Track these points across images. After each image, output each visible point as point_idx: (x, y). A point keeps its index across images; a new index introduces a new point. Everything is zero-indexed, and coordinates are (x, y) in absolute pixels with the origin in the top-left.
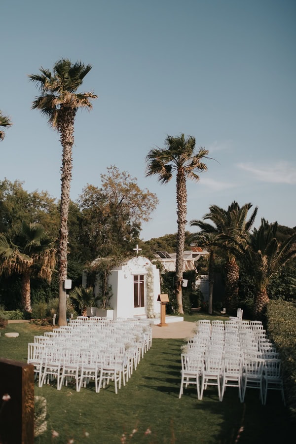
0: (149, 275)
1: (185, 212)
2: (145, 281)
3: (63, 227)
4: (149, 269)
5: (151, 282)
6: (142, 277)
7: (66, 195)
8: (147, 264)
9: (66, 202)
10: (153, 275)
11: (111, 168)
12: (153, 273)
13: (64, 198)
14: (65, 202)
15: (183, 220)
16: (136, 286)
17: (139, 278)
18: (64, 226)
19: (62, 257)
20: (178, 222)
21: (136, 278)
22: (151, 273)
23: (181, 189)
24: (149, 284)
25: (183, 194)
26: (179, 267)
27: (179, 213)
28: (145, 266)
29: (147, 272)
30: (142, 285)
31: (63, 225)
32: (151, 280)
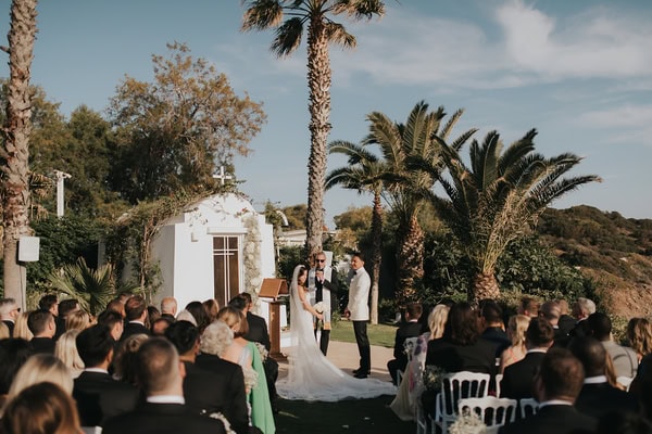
0: (250, 237)
1: (327, 106)
2: (240, 250)
3: (16, 95)
4: (251, 224)
5: (256, 253)
6: (233, 242)
7: (23, 9)
8: (245, 211)
9: (25, 28)
10: (258, 237)
11: (175, 47)
12: (258, 233)
13: (18, 16)
14: (20, 27)
15: (323, 123)
16: (218, 261)
17: (226, 244)
18: (18, 92)
19: (11, 176)
20: (312, 128)
21: (218, 242)
22: (254, 231)
23: (319, 56)
24: (251, 257)
25: (323, 66)
26: (315, 224)
27: (313, 110)
28: (240, 214)
29: (245, 230)
30: (234, 259)
31: (14, 90)
32: (256, 247)
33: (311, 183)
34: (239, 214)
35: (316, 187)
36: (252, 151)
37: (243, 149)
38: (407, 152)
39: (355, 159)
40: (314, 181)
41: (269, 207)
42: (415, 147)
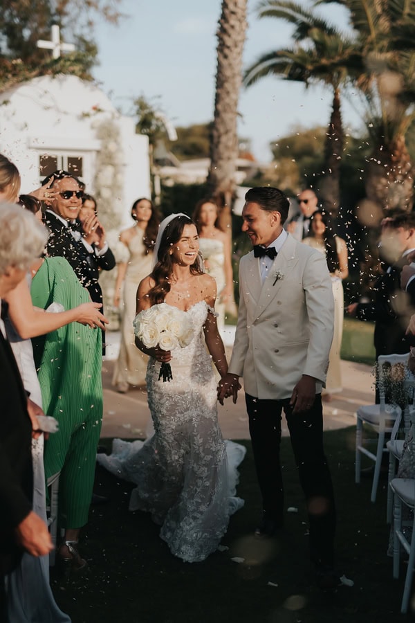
0: (106, 158)
2: (88, 180)
4: (108, 132)
5: (115, 186)
6: (76, 166)
8: (97, 110)
10: (120, 158)
12: (119, 150)
17: (63, 167)
22: (112, 146)
24: (107, 193)
28: (88, 115)
32: (115, 175)
33: (220, 67)
34: (86, 115)
35: (228, 73)
36: (127, 17)
37: (111, 13)
38: (393, 19)
39: (303, 31)
40: (225, 62)
41: (142, 105)
42: (407, 10)
